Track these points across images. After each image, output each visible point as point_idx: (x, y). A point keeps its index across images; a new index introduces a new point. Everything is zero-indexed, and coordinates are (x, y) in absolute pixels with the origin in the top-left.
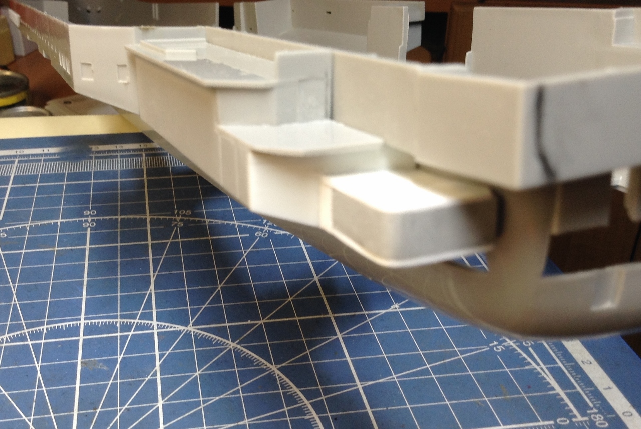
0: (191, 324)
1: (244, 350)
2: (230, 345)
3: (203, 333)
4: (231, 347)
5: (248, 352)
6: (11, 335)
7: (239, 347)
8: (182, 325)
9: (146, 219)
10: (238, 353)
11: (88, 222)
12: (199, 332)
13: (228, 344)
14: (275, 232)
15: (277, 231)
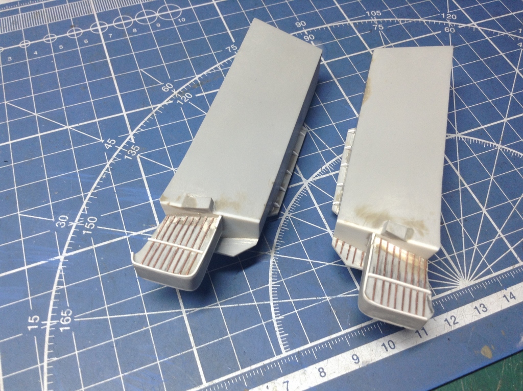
0: (457, 131)
1: (510, 149)
2: (497, 147)
3: (471, 138)
4: (499, 148)
5: (514, 151)
6: (330, 163)
7: (504, 147)
8: (451, 133)
9: (349, 24)
10: (509, 154)
11: (306, 35)
12: (468, 137)
13: (495, 146)
14: (458, 25)
15: (459, 24)
